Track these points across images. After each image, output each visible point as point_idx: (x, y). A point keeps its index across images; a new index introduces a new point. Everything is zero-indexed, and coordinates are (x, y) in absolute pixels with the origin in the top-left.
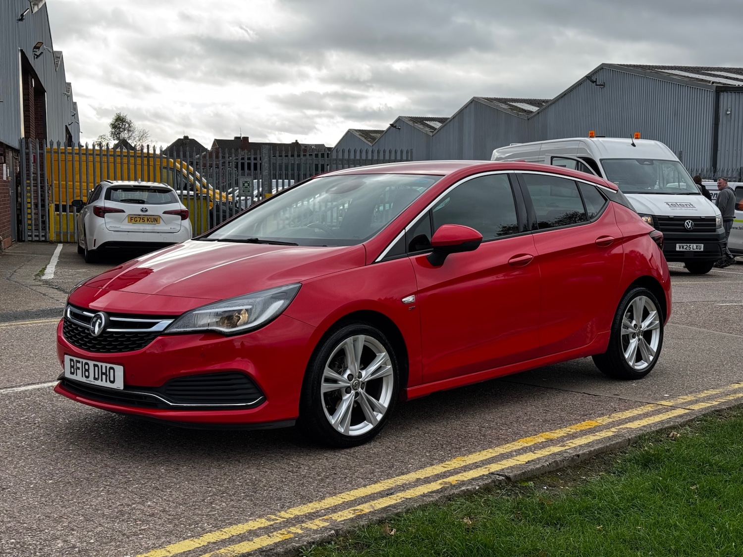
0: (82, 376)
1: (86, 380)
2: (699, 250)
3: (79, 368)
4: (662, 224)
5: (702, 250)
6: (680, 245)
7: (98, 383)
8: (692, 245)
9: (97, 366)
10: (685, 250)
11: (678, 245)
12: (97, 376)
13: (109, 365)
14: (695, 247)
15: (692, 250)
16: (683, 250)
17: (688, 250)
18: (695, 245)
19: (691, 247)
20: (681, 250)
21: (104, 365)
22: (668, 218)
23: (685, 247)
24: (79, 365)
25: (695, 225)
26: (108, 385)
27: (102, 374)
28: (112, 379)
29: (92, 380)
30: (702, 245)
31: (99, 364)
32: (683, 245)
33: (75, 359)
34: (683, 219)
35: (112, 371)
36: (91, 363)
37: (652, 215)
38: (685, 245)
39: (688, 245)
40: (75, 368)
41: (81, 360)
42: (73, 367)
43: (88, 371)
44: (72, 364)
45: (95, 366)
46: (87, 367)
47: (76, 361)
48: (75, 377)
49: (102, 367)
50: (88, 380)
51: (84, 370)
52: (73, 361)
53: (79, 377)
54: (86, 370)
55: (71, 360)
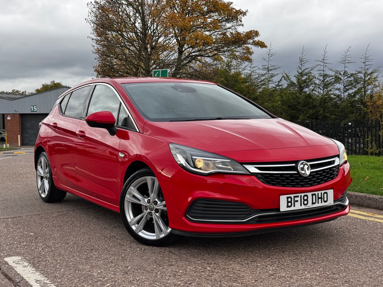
0: (301, 205)
1: (305, 207)
3: (297, 201)
7: (316, 205)
9: (315, 194)
12: (314, 201)
13: (323, 192)
21: (320, 192)
24: (298, 199)
26: (324, 204)
27: (319, 198)
28: (325, 200)
29: (311, 205)
31: (316, 193)
33: (292, 196)
35: (325, 195)
36: (309, 194)
40: (293, 202)
41: (299, 195)
42: (291, 202)
43: (307, 200)
44: (290, 200)
45: (313, 195)
46: (306, 198)
47: (294, 196)
48: (292, 208)
49: (318, 194)
50: (307, 207)
51: (302, 200)
52: (291, 198)
53: (298, 207)
54: (304, 200)
55: (288, 198)
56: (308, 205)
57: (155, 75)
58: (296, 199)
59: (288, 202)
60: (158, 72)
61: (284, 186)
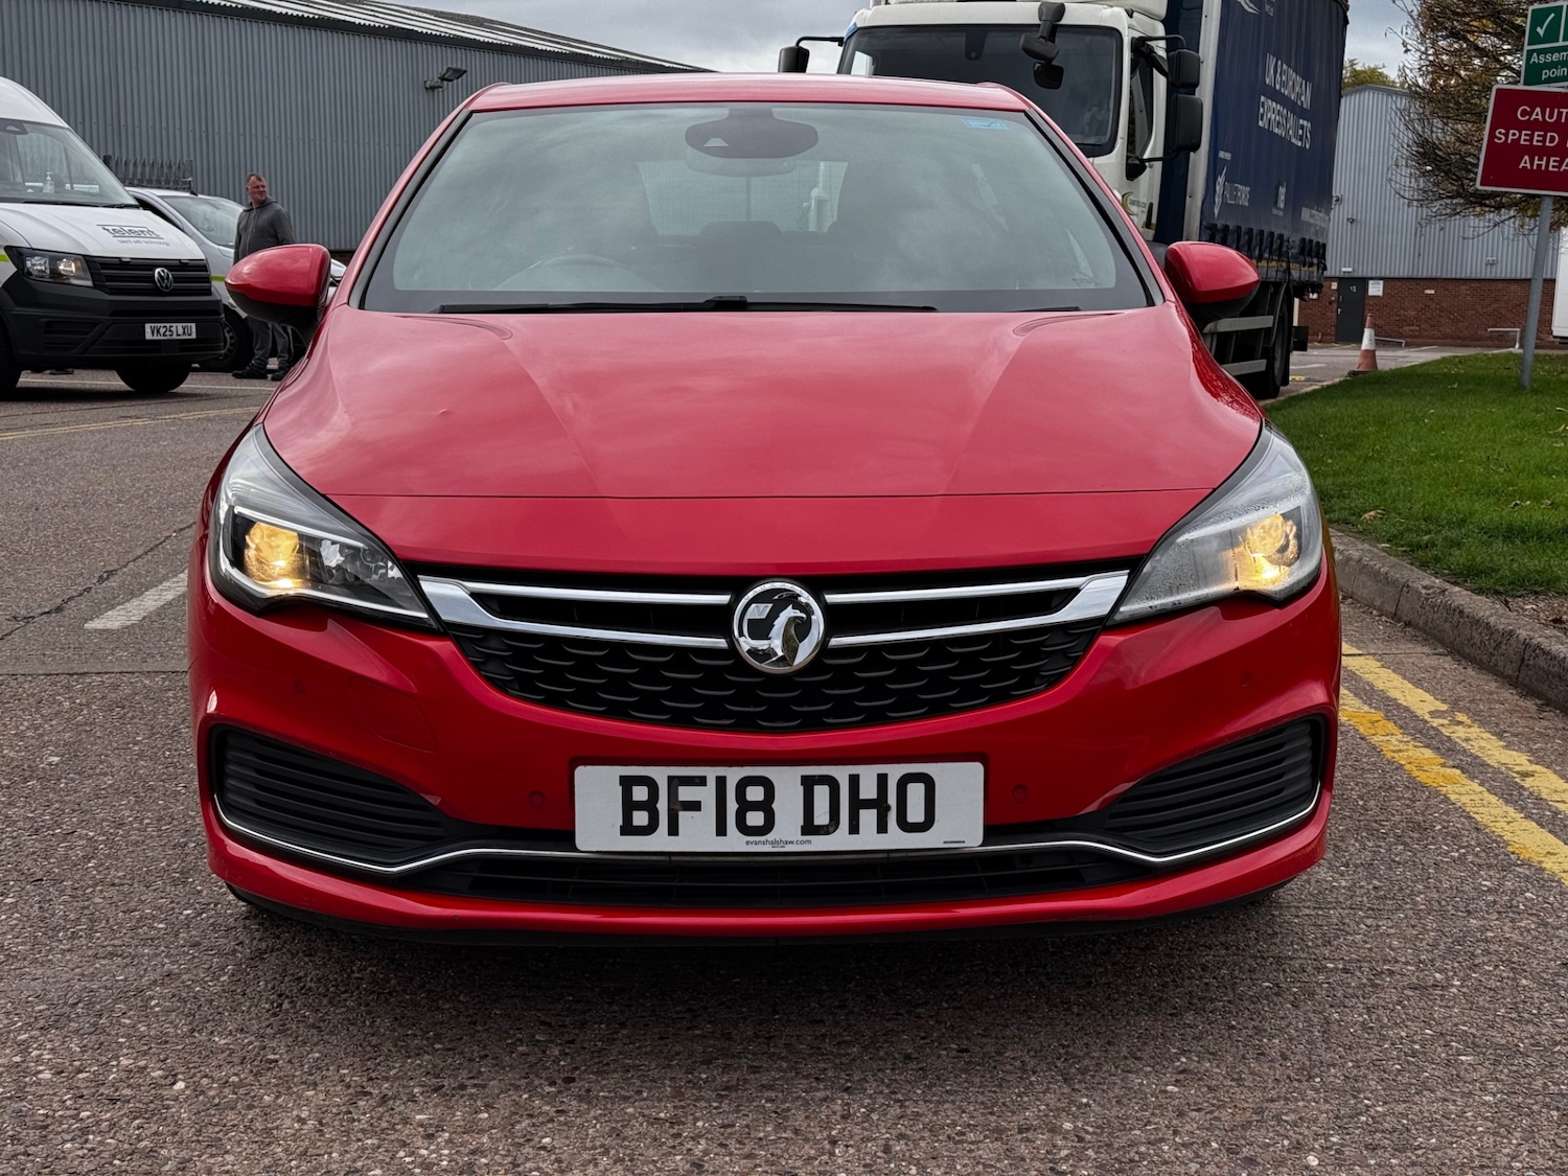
0: (721, 830)
1: (747, 843)
2: (188, 337)
3: (695, 806)
4: (110, 278)
5: (194, 336)
6: (153, 325)
7: (840, 841)
8: (174, 325)
9: (826, 781)
10: (162, 338)
11: (148, 327)
12: (821, 820)
13: (895, 772)
14: (181, 331)
15: (175, 337)
16: (159, 338)
17: (168, 337)
18: (180, 325)
19: (174, 329)
20: (155, 337)
21: (868, 775)
22: (120, 264)
23: (162, 330)
24: (696, 794)
25: (176, 279)
26: (897, 839)
27: (857, 805)
28: (915, 817)
29: (796, 835)
30: (194, 325)
31: (841, 773)
32: (159, 325)
33: (660, 774)
34: (149, 265)
35: (916, 789)
37: (83, 256)
38: (163, 325)
39: (168, 325)
40: (662, 806)
41: (711, 773)
42: (650, 806)
43: (766, 806)
44: (640, 793)
45: (809, 783)
46: (755, 794)
47: (671, 779)
48: (659, 842)
49: (854, 781)
50: (764, 843)
51: (732, 806)
52: (650, 783)
53: (697, 835)
54: (745, 806)
55: (627, 783)
56: (770, 837)
57: (1539, 29)
58: (686, 793)
59: (629, 806)
60: (1553, 15)
61: (616, 711)
